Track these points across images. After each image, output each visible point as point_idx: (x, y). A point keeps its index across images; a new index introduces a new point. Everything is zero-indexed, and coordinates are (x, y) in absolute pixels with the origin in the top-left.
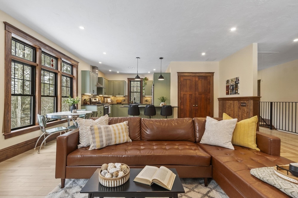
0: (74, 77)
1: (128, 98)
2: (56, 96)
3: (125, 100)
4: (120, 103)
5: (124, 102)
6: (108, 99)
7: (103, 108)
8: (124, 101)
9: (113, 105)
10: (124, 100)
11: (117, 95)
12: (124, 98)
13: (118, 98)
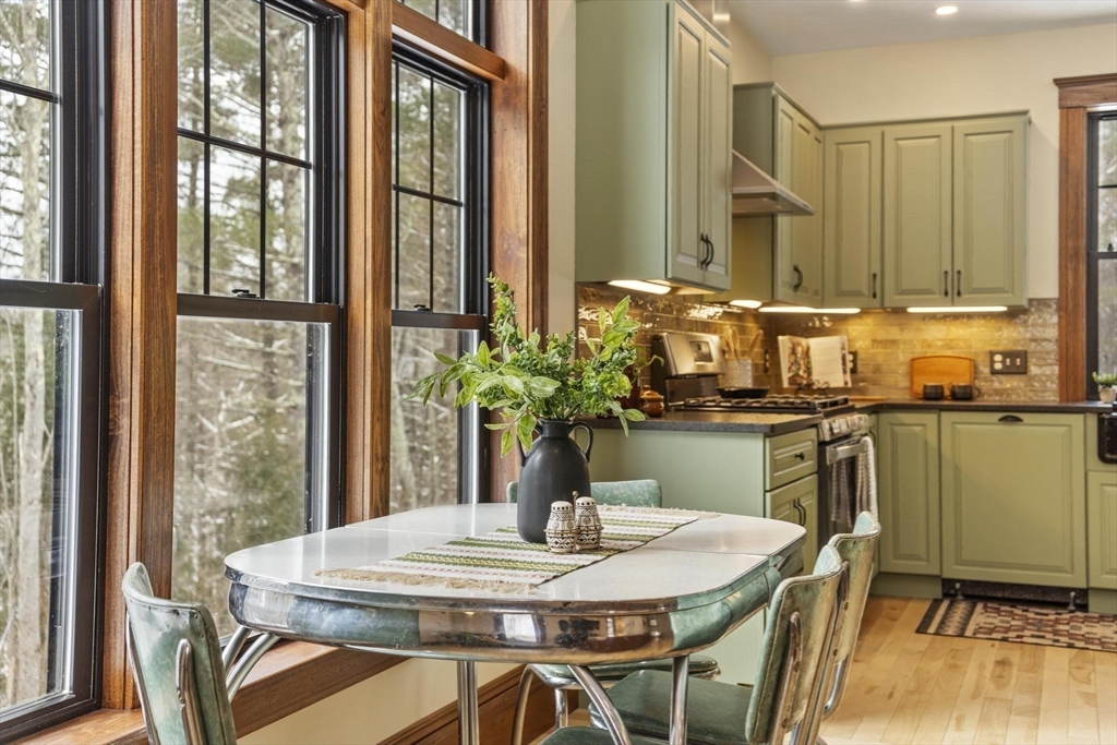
0: (503, 69)
1: (1066, 328)
2: (330, 302)
3: (1024, 355)
4: (963, 399)
5: (1009, 383)
6: (815, 343)
7: (810, 464)
8: (1006, 372)
9: (886, 417)
10: (1016, 363)
11: (922, 294)
12: (1009, 336)
13: (936, 333)
